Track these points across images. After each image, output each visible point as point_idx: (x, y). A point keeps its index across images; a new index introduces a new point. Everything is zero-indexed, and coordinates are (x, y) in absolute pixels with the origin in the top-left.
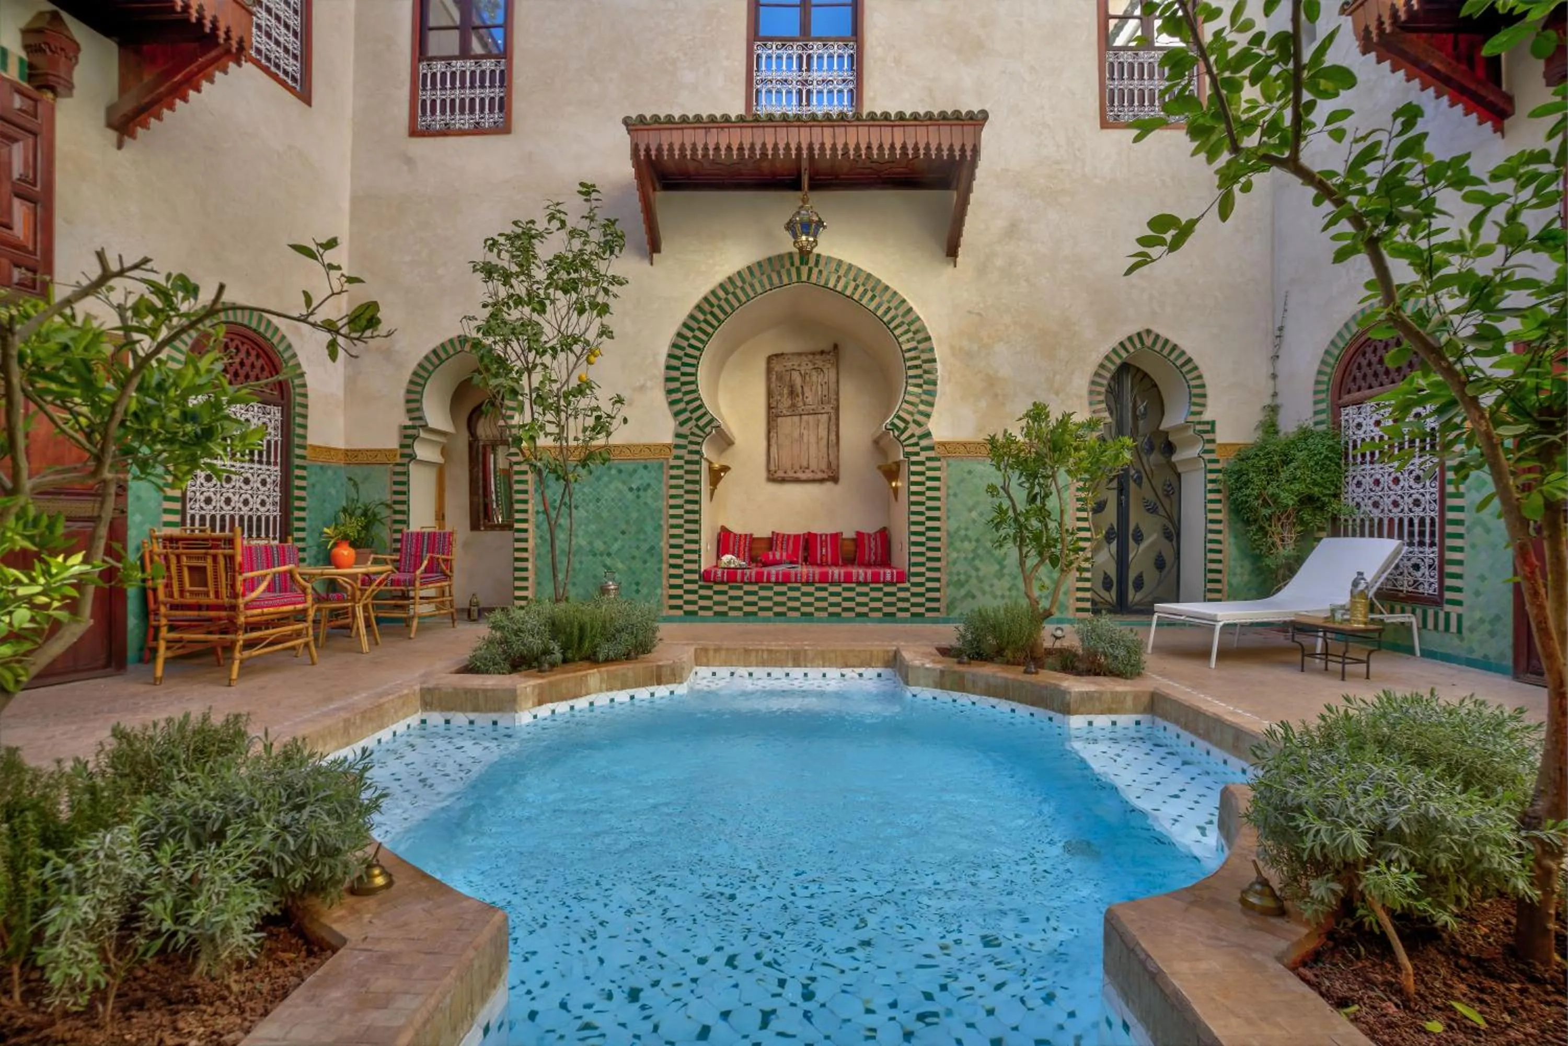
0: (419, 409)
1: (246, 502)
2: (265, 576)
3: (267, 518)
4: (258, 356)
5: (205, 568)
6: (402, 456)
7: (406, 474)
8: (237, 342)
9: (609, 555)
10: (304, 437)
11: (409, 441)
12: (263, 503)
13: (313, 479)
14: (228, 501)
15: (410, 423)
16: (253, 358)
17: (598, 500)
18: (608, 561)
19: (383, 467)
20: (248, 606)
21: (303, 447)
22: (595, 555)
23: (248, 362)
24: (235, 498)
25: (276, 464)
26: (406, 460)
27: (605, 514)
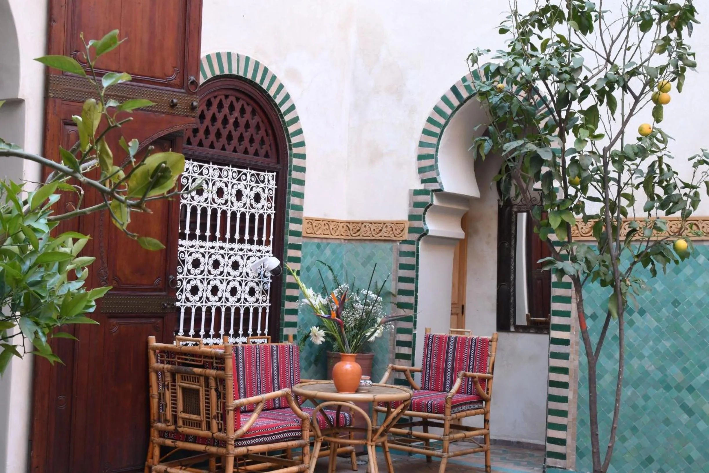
0: (433, 168)
1: (233, 292)
2: (258, 403)
3: (256, 310)
4: (254, 112)
5: (198, 391)
6: (412, 230)
7: (415, 255)
8: (232, 98)
9: (691, 389)
10: (300, 208)
11: (420, 211)
12: (252, 292)
13: (308, 261)
14: (215, 290)
15: (421, 187)
16: (248, 116)
17: (676, 303)
18: (690, 400)
19: (388, 245)
20: (239, 441)
21: (299, 221)
22: (668, 388)
23: (242, 122)
24: (222, 287)
25: (268, 243)
26: (415, 236)
27: (686, 326)
